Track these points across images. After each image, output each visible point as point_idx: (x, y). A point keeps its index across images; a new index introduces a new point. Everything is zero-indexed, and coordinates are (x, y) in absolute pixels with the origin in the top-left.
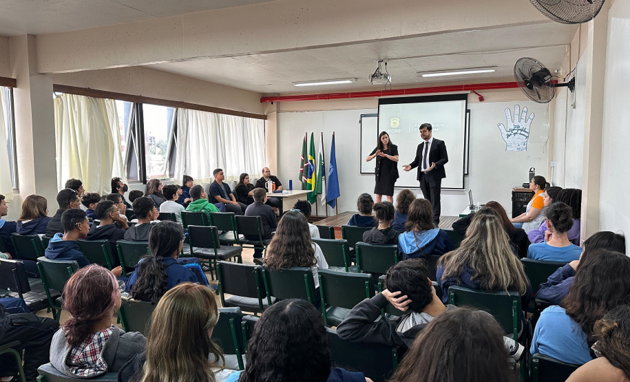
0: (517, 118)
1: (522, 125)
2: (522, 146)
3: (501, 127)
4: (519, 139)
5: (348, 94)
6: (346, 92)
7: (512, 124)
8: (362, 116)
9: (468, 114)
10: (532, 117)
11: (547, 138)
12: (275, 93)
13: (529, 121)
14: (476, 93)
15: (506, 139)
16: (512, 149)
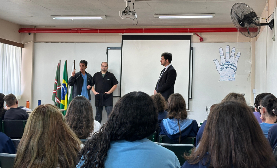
0: (228, 55)
1: (232, 61)
2: (231, 77)
3: (216, 62)
4: (229, 72)
5: (97, 30)
6: (96, 28)
7: (225, 60)
8: (108, 49)
9: (192, 51)
10: (239, 55)
11: (250, 71)
12: (32, 26)
13: (237, 58)
14: (198, 35)
15: (220, 71)
16: (224, 79)
